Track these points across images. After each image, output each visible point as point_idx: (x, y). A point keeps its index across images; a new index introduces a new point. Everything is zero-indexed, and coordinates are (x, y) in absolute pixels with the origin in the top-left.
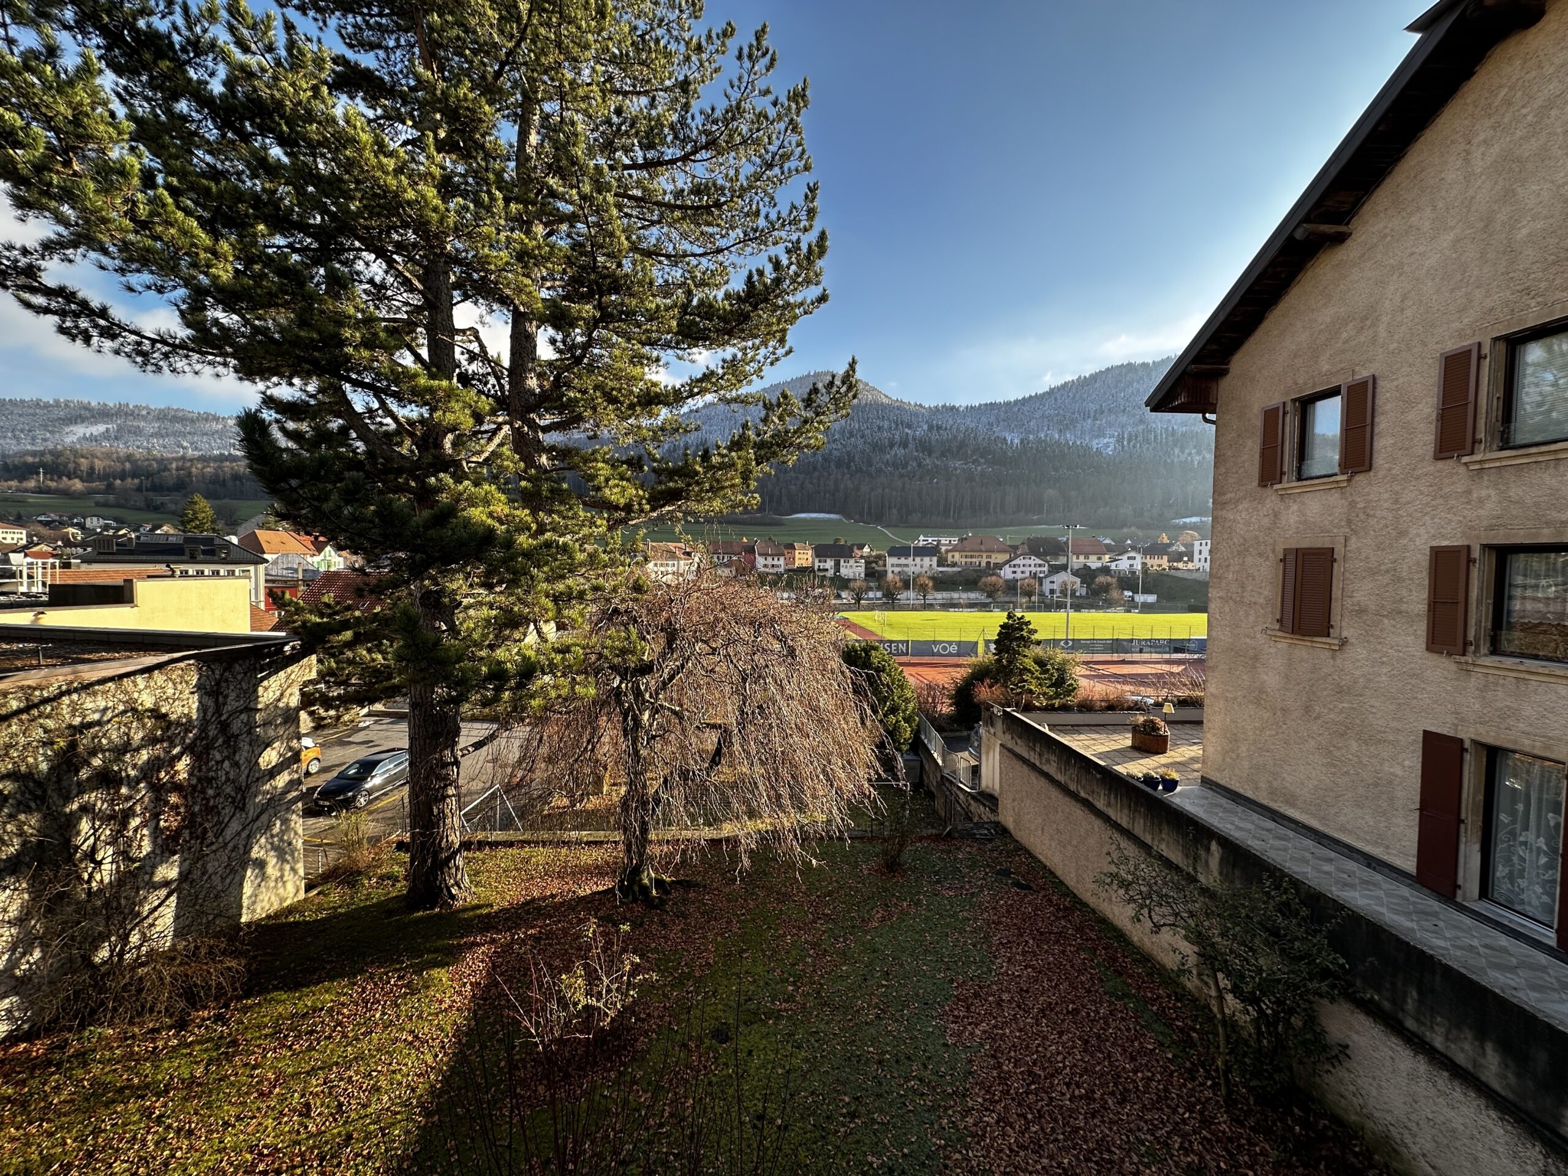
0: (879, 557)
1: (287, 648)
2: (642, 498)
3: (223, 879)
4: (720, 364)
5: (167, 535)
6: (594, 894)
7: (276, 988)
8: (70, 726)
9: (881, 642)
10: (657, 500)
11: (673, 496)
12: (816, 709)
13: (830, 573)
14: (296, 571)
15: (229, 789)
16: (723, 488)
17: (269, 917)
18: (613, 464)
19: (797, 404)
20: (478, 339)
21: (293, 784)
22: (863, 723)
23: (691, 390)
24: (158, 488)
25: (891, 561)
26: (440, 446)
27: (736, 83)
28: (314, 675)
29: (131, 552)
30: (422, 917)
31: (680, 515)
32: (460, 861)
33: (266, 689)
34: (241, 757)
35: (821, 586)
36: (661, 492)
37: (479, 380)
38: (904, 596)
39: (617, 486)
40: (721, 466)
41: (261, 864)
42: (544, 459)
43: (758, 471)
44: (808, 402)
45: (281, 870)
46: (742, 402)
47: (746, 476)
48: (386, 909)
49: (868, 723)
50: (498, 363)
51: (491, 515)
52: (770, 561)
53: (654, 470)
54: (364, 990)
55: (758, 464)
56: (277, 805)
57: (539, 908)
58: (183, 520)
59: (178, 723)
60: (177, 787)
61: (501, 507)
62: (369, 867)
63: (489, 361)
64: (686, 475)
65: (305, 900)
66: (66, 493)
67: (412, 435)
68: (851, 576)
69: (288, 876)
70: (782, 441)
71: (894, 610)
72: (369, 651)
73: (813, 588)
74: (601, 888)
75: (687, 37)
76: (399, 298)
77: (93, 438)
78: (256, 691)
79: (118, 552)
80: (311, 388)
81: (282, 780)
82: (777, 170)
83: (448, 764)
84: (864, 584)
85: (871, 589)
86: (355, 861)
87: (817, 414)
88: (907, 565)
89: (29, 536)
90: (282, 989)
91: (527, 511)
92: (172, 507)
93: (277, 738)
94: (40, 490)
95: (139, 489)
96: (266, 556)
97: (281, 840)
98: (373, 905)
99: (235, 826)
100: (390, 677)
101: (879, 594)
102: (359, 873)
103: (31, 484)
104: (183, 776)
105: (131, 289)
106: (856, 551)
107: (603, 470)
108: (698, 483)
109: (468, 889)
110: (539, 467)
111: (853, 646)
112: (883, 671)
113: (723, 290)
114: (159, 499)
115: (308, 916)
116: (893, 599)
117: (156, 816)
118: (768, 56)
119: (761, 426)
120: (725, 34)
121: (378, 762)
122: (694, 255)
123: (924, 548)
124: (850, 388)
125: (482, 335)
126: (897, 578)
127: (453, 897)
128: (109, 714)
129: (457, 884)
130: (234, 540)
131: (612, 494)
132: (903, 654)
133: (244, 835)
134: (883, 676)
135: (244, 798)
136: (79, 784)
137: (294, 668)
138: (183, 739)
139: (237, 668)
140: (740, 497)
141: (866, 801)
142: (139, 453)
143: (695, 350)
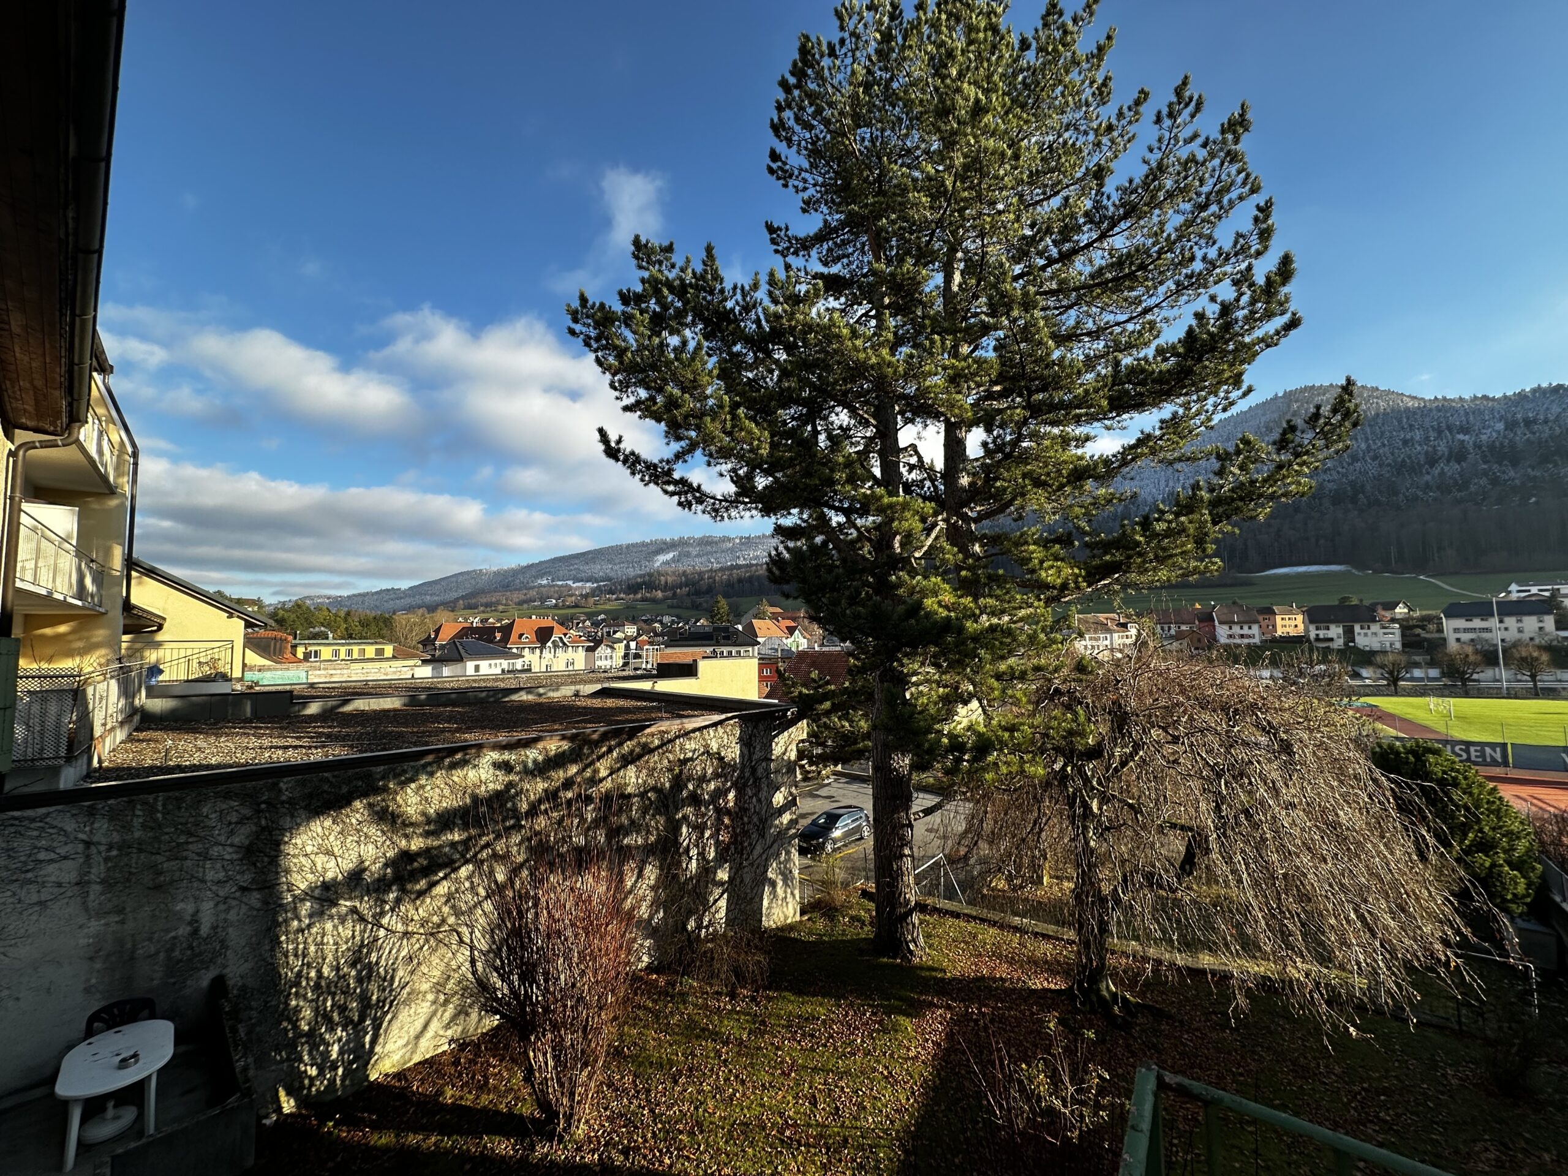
0: (1428, 619)
1: (789, 713)
2: (1077, 576)
3: (752, 889)
4: (1158, 425)
5: (702, 625)
6: (1044, 990)
7: (786, 989)
8: (679, 760)
9: (1446, 742)
10: (1093, 576)
11: (1108, 570)
12: (1335, 825)
13: (1339, 643)
14: (777, 650)
15: (755, 819)
16: (1171, 556)
17: (777, 928)
18: (1045, 544)
19: (1265, 447)
20: (917, 453)
21: (793, 823)
22: (1423, 858)
23: (1124, 459)
24: (698, 593)
25: (1449, 625)
26: (891, 546)
27: (1156, 145)
28: (805, 736)
29: (686, 639)
30: (886, 964)
31: (1117, 587)
32: (915, 918)
33: (777, 744)
34: (763, 795)
35: (1324, 660)
36: (1097, 568)
37: (917, 486)
38: (1485, 676)
39: (1052, 567)
40: (1168, 533)
41: (773, 884)
42: (977, 548)
43: (1214, 531)
44: (1282, 444)
45: (785, 892)
46: (1188, 459)
47: (1200, 542)
48: (856, 946)
49: (1433, 858)
50: (931, 468)
51: (939, 603)
52: (1236, 629)
53: (1087, 545)
54: (847, 1015)
55: (1215, 523)
56: (782, 837)
57: (990, 988)
58: (712, 615)
59: (729, 765)
60: (728, 812)
61: (948, 598)
62: (842, 906)
63: (925, 470)
64: (1126, 548)
65: (801, 922)
66: (654, 601)
67: (869, 540)
68: (1376, 646)
69: (790, 899)
70: (1247, 493)
71: (1467, 695)
72: (840, 718)
73: (1311, 664)
74: (1052, 986)
75: (1095, 125)
76: (859, 434)
77: (667, 563)
78: (771, 745)
79: (681, 639)
80: (805, 516)
81: (786, 818)
82: (1214, 208)
83: (904, 826)
84: (1403, 659)
85: (1417, 665)
86: (833, 899)
87: (1297, 455)
88: (1488, 630)
89: (638, 630)
90: (790, 991)
91: (969, 599)
92: (705, 605)
93: (783, 784)
94: (643, 600)
95: (688, 595)
96: (759, 639)
97: (785, 867)
98: (848, 941)
99: (758, 849)
100: (856, 743)
101: (1434, 673)
102: (837, 910)
103: (639, 596)
104: (731, 804)
105: (721, 475)
106: (1381, 612)
107: (1036, 552)
108: (1140, 555)
109: (922, 949)
110: (974, 555)
111: (1391, 747)
112: (1455, 784)
113: (1153, 346)
114: (699, 600)
115: (803, 936)
116: (1464, 681)
117: (718, 831)
118: (1193, 104)
119: (1216, 480)
120: (1138, 103)
121: (839, 816)
122: (1118, 324)
123: (1519, 602)
124: (1347, 415)
125: (919, 449)
126: (1469, 650)
127: (911, 952)
128: (697, 754)
129: (914, 941)
130: (740, 627)
131: (1048, 575)
132: (1494, 763)
133: (764, 857)
134: (1456, 795)
135: (764, 828)
136: (683, 800)
137: (793, 729)
138: (732, 776)
139: (761, 727)
140: (1193, 564)
141: (1442, 971)
142: (689, 569)
143: (1125, 416)
